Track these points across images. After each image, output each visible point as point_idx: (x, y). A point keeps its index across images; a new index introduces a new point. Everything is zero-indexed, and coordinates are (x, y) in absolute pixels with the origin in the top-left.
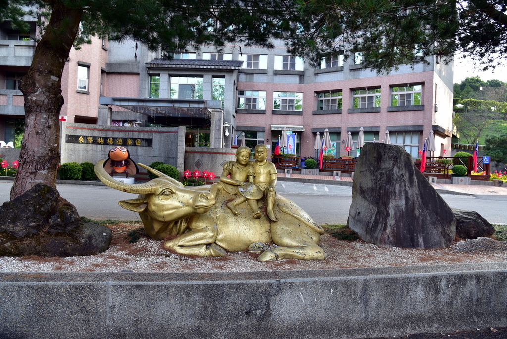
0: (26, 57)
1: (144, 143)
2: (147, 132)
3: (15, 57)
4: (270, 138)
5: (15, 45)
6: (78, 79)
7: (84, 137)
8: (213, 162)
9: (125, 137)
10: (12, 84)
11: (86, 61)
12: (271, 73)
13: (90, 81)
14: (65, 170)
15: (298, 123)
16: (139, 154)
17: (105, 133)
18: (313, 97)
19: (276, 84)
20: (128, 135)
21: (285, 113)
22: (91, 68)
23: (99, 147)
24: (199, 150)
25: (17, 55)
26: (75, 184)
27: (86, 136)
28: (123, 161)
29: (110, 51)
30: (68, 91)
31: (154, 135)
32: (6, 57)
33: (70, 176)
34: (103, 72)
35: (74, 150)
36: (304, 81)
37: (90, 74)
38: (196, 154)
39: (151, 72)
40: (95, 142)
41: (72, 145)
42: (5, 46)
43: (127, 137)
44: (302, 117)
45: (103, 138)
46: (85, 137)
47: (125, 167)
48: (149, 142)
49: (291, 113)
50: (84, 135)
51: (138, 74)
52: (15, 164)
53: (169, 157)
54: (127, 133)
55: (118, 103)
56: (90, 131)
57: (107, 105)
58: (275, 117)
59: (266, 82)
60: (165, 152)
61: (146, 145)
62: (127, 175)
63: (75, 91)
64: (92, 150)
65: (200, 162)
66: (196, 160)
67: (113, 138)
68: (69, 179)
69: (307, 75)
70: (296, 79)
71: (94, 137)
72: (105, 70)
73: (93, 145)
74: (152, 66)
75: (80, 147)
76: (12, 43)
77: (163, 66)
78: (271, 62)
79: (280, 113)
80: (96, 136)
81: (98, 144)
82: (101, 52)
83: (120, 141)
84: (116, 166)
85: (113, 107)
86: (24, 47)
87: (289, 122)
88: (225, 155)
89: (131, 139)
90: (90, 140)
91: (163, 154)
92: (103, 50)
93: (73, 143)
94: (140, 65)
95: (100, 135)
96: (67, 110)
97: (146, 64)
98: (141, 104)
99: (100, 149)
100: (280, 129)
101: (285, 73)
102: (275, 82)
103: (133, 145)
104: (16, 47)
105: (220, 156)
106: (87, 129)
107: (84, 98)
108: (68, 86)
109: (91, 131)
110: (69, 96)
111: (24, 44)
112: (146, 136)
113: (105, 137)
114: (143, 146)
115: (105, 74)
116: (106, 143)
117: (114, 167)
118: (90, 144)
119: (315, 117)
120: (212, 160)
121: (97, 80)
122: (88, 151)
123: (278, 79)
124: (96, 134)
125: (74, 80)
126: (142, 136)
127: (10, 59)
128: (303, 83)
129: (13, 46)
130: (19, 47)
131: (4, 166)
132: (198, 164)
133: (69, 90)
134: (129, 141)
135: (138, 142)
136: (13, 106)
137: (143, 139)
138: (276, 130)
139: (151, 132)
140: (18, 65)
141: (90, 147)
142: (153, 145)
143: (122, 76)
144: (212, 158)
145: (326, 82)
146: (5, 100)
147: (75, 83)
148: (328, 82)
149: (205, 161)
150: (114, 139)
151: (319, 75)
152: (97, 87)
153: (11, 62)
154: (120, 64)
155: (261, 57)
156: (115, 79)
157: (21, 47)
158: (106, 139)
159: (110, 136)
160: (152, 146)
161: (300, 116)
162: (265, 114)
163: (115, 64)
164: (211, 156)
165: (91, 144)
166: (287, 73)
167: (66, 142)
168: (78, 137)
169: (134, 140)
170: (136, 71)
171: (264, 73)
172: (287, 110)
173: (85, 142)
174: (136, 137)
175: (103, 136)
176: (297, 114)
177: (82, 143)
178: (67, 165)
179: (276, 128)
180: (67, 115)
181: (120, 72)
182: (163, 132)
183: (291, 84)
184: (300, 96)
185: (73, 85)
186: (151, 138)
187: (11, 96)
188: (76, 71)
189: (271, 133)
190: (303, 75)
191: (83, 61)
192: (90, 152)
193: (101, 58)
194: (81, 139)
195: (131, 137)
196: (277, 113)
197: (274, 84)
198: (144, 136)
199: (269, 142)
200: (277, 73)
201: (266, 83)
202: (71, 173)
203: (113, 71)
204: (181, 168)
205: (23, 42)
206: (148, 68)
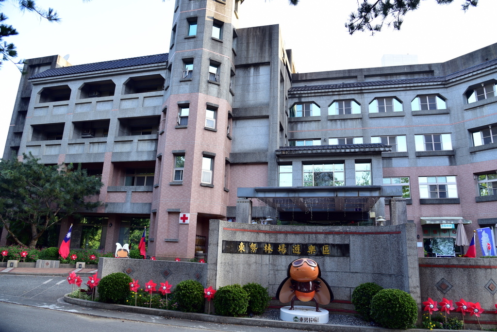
0: (148, 152)
1: (335, 251)
2: (338, 233)
3: (138, 152)
4: (421, 234)
5: (139, 140)
6: (202, 171)
7: (245, 243)
8: (472, 283)
9: (303, 242)
10: (130, 181)
11: (211, 150)
12: (412, 156)
13: (215, 172)
14: (226, 299)
15: (456, 213)
16: (328, 268)
17: (273, 236)
18: (474, 180)
19: (420, 167)
20: (309, 239)
21: (437, 202)
22: (216, 158)
23: (266, 258)
24: (442, 263)
25: (139, 150)
26: (240, 324)
27: (248, 242)
28: (311, 283)
29: (234, 140)
30: (191, 185)
31: (352, 237)
32: (128, 153)
33: (234, 311)
34: (227, 162)
35: (232, 265)
36: (455, 161)
37: (215, 165)
38: (436, 270)
39: (281, 160)
40: (260, 251)
41: (229, 255)
42: (129, 142)
43: (307, 242)
44: (460, 205)
45: (271, 243)
46: (247, 244)
47: (314, 292)
48: (344, 250)
49: (444, 202)
50: (245, 240)
51: (266, 163)
52: (149, 287)
53: (382, 274)
54: (307, 236)
55: (261, 195)
56: (253, 234)
57: (247, 198)
58: (424, 207)
59: (407, 166)
60: (373, 265)
61: (339, 254)
62: (318, 306)
63: (199, 185)
64: (256, 263)
65: (447, 284)
66: (438, 279)
67: (285, 244)
68: (231, 315)
69: (459, 154)
70: (446, 161)
71: (259, 244)
72: (229, 161)
73: (257, 255)
74: (284, 153)
75: (240, 259)
76: (136, 138)
77: (297, 152)
78: (411, 143)
79: (430, 202)
80: (262, 241)
81: (265, 253)
82: (226, 141)
83: (297, 249)
84: (300, 290)
85: (253, 200)
86: (147, 141)
87: (444, 213)
88: (489, 270)
89: (313, 245)
90: (254, 247)
91: (369, 269)
92: (227, 139)
93: (230, 253)
94: (268, 153)
95: (268, 240)
96: (189, 207)
97: (277, 151)
98: (291, 195)
99: (268, 261)
100: (438, 222)
101: (431, 154)
102: (419, 165)
103: (317, 255)
104: (139, 142)
105: (481, 272)
106: (251, 231)
107: (208, 192)
108: (191, 179)
109: (255, 235)
110: (192, 190)
111: (147, 139)
112: (338, 240)
113: (274, 242)
114: (334, 256)
115: (229, 165)
116: (276, 252)
117: (297, 292)
118: (253, 253)
119: (479, 205)
120: (469, 280)
121: (222, 171)
122: (250, 265)
123: (422, 162)
124: (262, 238)
125: (199, 172)
126: (331, 240)
127: (132, 154)
128: (456, 165)
129: (137, 141)
130: (142, 142)
131: (133, 289)
132: (443, 287)
133: (193, 183)
134: (312, 249)
135: (326, 250)
136: (131, 203)
137: (333, 245)
138: (433, 223)
139: (346, 233)
140: (140, 159)
141: (254, 258)
142: (351, 255)
143: (247, 166)
144: (469, 276)
145: (490, 161)
146: (124, 197)
147: (199, 176)
148: (493, 160)
149: (457, 282)
150: (288, 245)
151: (477, 153)
152: (222, 179)
153: (134, 158)
154: (245, 153)
155: (398, 138)
156: (239, 171)
157: (144, 142)
158: (275, 246)
159: (281, 241)
160: (349, 256)
161: (458, 205)
162: (411, 204)
163: (240, 154)
164: (466, 272)
165: (255, 253)
166: (433, 154)
167: (222, 252)
168: (238, 243)
169: (319, 246)
170: (263, 160)
171: (404, 156)
172: (439, 198)
173: (247, 251)
174: (321, 242)
175: (272, 242)
176: (452, 202)
177: (243, 253)
178: (229, 291)
179: (432, 220)
180: (189, 212)
181: (245, 161)
182: (367, 233)
183: (439, 166)
184: (452, 179)
185: (197, 178)
186: (346, 242)
187: (130, 193)
188: (201, 162)
189: (421, 227)
190: (454, 155)
191: (208, 151)
192: (253, 267)
193: (226, 147)
194: (242, 247)
195: (314, 242)
196: (427, 202)
197: (418, 168)
198: (334, 240)
199: (420, 239)
200: (419, 155)
201: (408, 168)
202: (235, 305)
203: (237, 161)
204: (416, 295)
205: (147, 137)
206: (278, 156)
